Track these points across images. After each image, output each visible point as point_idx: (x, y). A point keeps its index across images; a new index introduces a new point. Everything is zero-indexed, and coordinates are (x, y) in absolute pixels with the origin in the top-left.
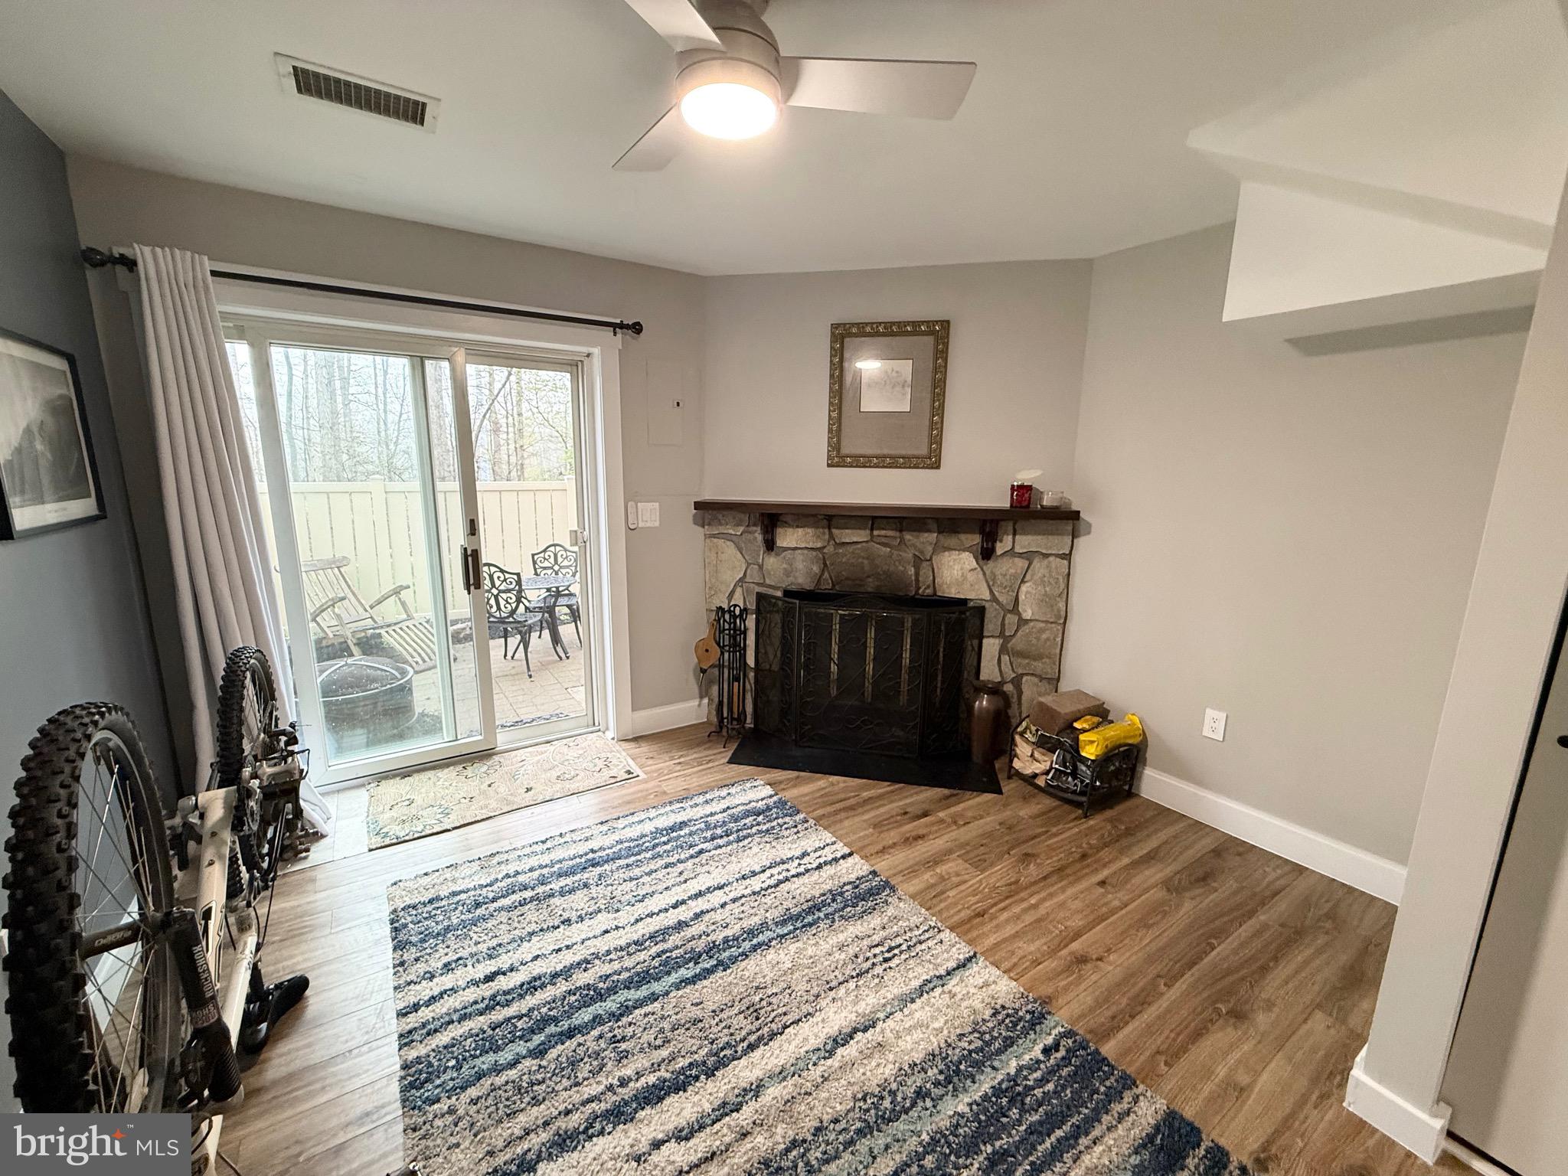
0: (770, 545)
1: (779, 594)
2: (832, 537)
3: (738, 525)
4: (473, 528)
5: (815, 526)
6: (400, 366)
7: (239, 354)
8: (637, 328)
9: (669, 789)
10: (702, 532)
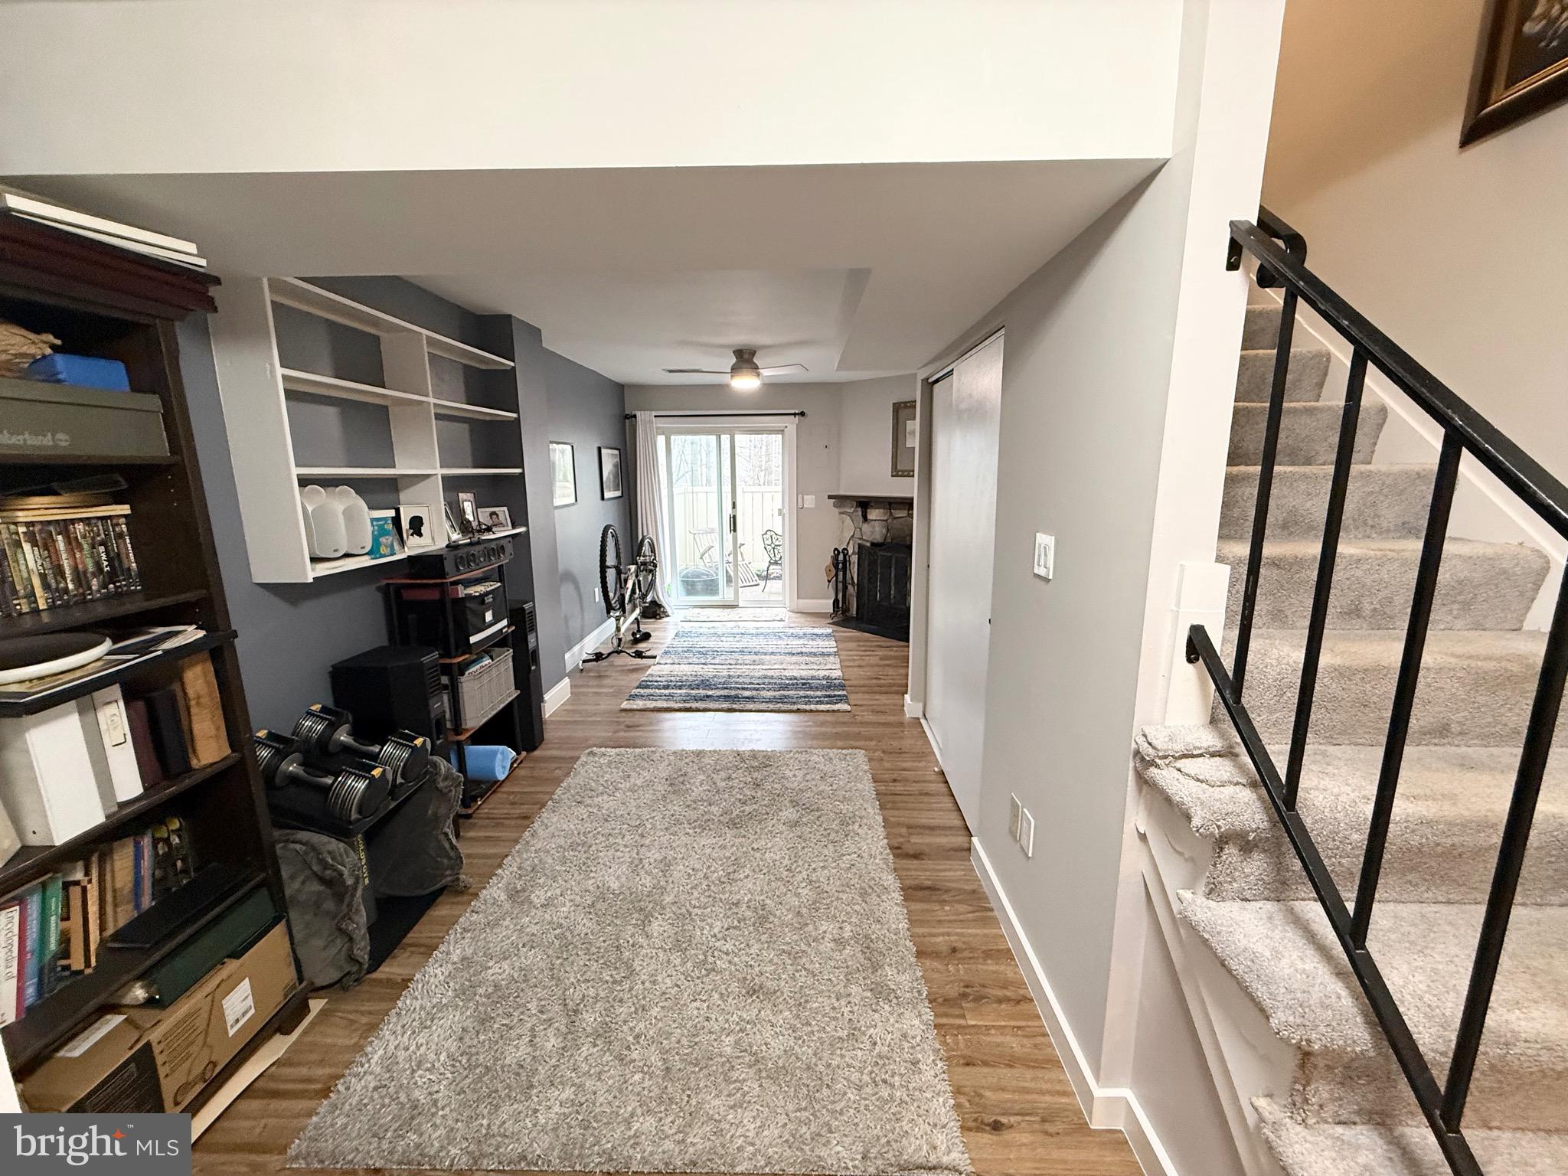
0: (865, 519)
1: (868, 544)
2: (891, 514)
3: (852, 507)
4: (734, 506)
5: (884, 508)
6: (713, 438)
7: (661, 440)
8: (802, 414)
9: (792, 625)
10: (837, 511)
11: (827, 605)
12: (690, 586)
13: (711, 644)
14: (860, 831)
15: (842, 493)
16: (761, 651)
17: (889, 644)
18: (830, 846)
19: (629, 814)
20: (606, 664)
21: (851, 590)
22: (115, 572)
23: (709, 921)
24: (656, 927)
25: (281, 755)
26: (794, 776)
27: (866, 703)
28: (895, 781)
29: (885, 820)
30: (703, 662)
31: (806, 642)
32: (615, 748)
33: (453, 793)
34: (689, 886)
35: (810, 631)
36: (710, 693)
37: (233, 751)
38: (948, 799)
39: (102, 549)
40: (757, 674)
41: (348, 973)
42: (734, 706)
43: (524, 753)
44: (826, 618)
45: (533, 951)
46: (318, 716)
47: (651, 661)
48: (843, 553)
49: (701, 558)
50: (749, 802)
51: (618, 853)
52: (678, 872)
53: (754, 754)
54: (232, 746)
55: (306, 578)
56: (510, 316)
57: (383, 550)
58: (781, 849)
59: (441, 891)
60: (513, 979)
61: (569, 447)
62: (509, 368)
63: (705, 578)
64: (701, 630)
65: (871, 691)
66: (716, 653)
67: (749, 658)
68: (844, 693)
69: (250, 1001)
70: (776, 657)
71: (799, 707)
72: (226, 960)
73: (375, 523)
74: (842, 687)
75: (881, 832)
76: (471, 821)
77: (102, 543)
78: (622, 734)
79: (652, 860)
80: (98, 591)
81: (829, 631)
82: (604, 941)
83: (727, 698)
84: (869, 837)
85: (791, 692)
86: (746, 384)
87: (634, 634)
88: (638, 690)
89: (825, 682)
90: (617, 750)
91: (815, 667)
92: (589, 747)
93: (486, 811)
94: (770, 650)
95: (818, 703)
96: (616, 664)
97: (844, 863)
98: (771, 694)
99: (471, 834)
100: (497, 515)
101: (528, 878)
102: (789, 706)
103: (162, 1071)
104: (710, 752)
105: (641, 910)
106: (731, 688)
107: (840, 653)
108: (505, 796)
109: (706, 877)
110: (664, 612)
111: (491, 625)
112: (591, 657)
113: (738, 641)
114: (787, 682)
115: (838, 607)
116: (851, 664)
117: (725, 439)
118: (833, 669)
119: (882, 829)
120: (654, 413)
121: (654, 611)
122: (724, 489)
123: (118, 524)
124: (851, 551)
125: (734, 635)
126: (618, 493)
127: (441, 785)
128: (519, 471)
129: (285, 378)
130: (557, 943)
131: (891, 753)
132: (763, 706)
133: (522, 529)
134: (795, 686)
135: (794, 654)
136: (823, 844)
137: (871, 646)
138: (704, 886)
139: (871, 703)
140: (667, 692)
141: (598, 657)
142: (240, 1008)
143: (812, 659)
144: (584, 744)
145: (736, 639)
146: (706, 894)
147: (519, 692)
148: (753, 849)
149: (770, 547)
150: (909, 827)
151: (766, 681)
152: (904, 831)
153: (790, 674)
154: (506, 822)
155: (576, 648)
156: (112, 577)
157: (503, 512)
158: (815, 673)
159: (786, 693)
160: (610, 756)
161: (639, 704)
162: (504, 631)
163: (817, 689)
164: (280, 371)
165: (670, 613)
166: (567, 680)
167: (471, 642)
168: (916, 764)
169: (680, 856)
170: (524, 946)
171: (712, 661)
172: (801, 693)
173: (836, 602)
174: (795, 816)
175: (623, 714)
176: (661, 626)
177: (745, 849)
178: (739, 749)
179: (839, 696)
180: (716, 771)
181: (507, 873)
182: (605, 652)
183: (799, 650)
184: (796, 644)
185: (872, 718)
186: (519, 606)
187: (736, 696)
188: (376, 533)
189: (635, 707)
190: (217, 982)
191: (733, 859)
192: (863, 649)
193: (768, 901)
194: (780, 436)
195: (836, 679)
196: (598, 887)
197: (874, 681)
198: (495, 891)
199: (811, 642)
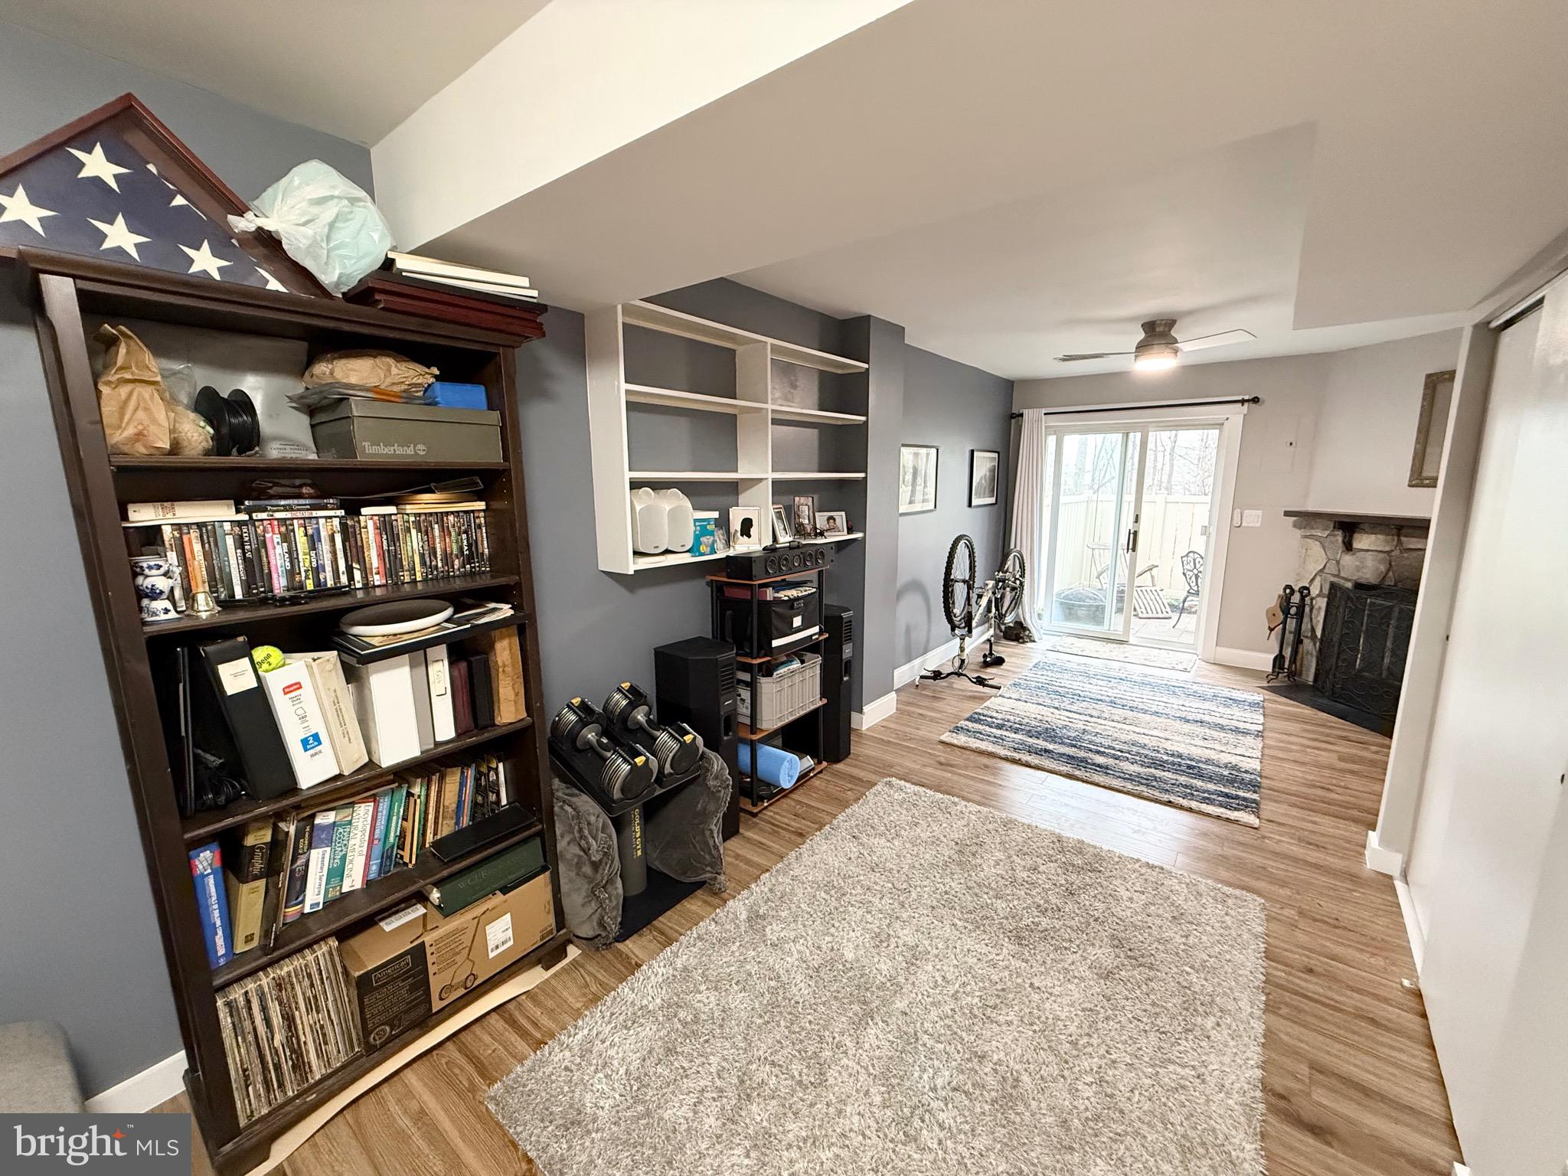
0: (1348, 547)
1: (1349, 585)
2: (1399, 540)
3: (1326, 529)
4: (1137, 519)
5: (1386, 534)
6: (1118, 437)
7: (1052, 440)
8: (1255, 400)
9: (1199, 680)
10: (1298, 533)
11: (1265, 661)
12: (1070, 608)
13: (1075, 685)
14: (1213, 1033)
15: (1311, 507)
16: (1141, 706)
17: (1360, 737)
18: (1152, 1036)
19: (898, 871)
20: (944, 684)
21: (1308, 645)
22: (472, 555)
23: (936, 1063)
24: (873, 1033)
25: (583, 723)
26: (1131, 899)
27: (1290, 822)
28: (1310, 971)
29: (1269, 1034)
30: (1057, 705)
31: (1215, 708)
32: (917, 784)
33: (722, 794)
34: (931, 999)
35: (1226, 693)
36: (1051, 747)
37: (528, 716)
38: (1420, 1051)
39: (464, 536)
40: (1124, 737)
41: (599, 935)
42: (1077, 773)
43: (825, 764)
44: (1261, 678)
45: (742, 995)
46: (624, 694)
47: (994, 691)
48: (1301, 592)
49: (1098, 577)
50: (1049, 913)
51: (869, 916)
52: (926, 973)
53: (1080, 848)
54: (527, 712)
55: (628, 570)
56: (869, 316)
57: (703, 549)
58: (1072, 1005)
59: (700, 885)
60: (713, 1018)
61: (934, 451)
62: (863, 371)
63: (1092, 602)
64: (1068, 666)
65: (1307, 804)
66: (1078, 697)
67: (1119, 713)
68: (1255, 796)
69: (510, 933)
70: (1160, 720)
71: (1172, 798)
72: (497, 892)
73: (697, 524)
74: (1255, 787)
75: (1254, 1053)
76: (755, 820)
77: (466, 532)
78: (929, 770)
79: (901, 942)
80: (459, 569)
81: (1258, 698)
82: (810, 1022)
83: (1071, 758)
84: (1229, 1051)
85: (1166, 774)
86: (1158, 365)
87: (985, 656)
88: (967, 723)
89: (1226, 773)
90: (917, 788)
91: (1218, 747)
92: (889, 776)
93: (772, 814)
94: (1154, 709)
95: (1205, 800)
96: (955, 686)
97: (1170, 1075)
98: (1136, 768)
99: (749, 834)
100: (834, 520)
101: (773, 905)
102: (1157, 793)
103: (432, 969)
104: (1023, 824)
105: (865, 1003)
106: (1080, 748)
107: (1265, 734)
108: (793, 803)
109: (955, 996)
110: (1029, 637)
111: (799, 630)
112: (929, 674)
113: (1112, 688)
114: (1165, 758)
115: (1282, 667)
116: (1281, 755)
117: (1135, 437)
118: (1247, 756)
119: (1259, 1049)
120: (1044, 411)
121: (1017, 633)
122: (1126, 497)
123: (478, 517)
124: (1315, 591)
125: (1109, 679)
126: (992, 500)
127: (711, 783)
128: (862, 475)
129: (627, 392)
130: (767, 996)
131: (1315, 920)
132: (1116, 783)
133: (859, 535)
134: (1176, 768)
135: (1188, 721)
136: (1142, 1026)
137: (1328, 735)
138: (947, 1009)
139: (1305, 825)
140: (998, 732)
141: (937, 675)
142: (502, 937)
143: (1215, 734)
144: (885, 770)
145: (1110, 684)
146: (947, 1021)
147: (825, 701)
148: (1032, 985)
149: (1191, 574)
150: (1316, 1067)
151: (1135, 749)
152: (1304, 1069)
153: (1172, 748)
154: (783, 833)
155: (917, 662)
156: (469, 559)
157: (840, 517)
158: (1213, 755)
159: (1158, 773)
160: (907, 793)
161: (961, 739)
162: (814, 638)
163: (1211, 779)
164: (625, 386)
165: (1036, 637)
166: (893, 695)
167: (773, 646)
168: (1365, 957)
169: (936, 952)
170: (737, 983)
171: (1069, 707)
172: (1183, 779)
173: (1279, 661)
174: (1109, 962)
175: (940, 747)
176: (1020, 651)
177: (1019, 980)
178: (1062, 833)
179: (1245, 799)
180: (1021, 853)
181: (758, 890)
182: (945, 671)
183: (1199, 717)
184: (1195, 708)
185: (1297, 850)
186: (837, 614)
187: (1084, 760)
188: (697, 533)
189: (955, 742)
190: (485, 909)
191: (999, 987)
192: (1310, 736)
193: (1025, 1078)
194: (1217, 432)
195: (1246, 772)
196: (832, 950)
197: (1320, 792)
198: (738, 907)
199: (1222, 709)
